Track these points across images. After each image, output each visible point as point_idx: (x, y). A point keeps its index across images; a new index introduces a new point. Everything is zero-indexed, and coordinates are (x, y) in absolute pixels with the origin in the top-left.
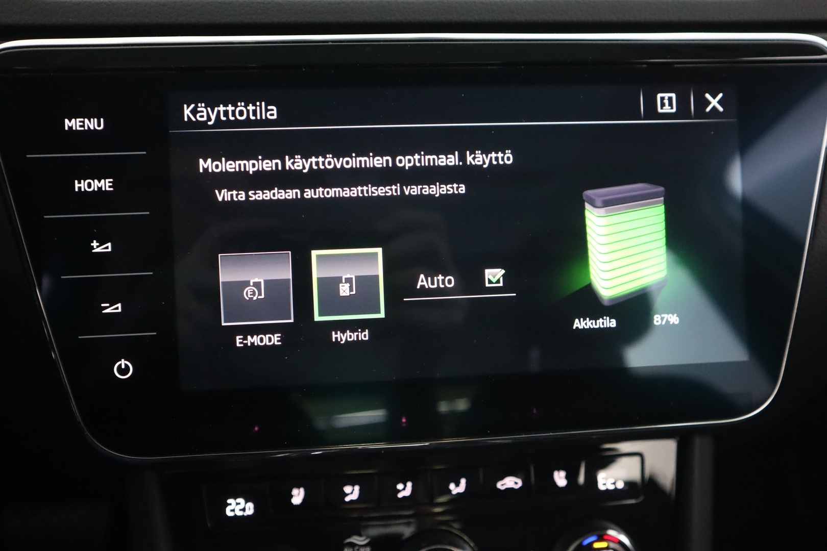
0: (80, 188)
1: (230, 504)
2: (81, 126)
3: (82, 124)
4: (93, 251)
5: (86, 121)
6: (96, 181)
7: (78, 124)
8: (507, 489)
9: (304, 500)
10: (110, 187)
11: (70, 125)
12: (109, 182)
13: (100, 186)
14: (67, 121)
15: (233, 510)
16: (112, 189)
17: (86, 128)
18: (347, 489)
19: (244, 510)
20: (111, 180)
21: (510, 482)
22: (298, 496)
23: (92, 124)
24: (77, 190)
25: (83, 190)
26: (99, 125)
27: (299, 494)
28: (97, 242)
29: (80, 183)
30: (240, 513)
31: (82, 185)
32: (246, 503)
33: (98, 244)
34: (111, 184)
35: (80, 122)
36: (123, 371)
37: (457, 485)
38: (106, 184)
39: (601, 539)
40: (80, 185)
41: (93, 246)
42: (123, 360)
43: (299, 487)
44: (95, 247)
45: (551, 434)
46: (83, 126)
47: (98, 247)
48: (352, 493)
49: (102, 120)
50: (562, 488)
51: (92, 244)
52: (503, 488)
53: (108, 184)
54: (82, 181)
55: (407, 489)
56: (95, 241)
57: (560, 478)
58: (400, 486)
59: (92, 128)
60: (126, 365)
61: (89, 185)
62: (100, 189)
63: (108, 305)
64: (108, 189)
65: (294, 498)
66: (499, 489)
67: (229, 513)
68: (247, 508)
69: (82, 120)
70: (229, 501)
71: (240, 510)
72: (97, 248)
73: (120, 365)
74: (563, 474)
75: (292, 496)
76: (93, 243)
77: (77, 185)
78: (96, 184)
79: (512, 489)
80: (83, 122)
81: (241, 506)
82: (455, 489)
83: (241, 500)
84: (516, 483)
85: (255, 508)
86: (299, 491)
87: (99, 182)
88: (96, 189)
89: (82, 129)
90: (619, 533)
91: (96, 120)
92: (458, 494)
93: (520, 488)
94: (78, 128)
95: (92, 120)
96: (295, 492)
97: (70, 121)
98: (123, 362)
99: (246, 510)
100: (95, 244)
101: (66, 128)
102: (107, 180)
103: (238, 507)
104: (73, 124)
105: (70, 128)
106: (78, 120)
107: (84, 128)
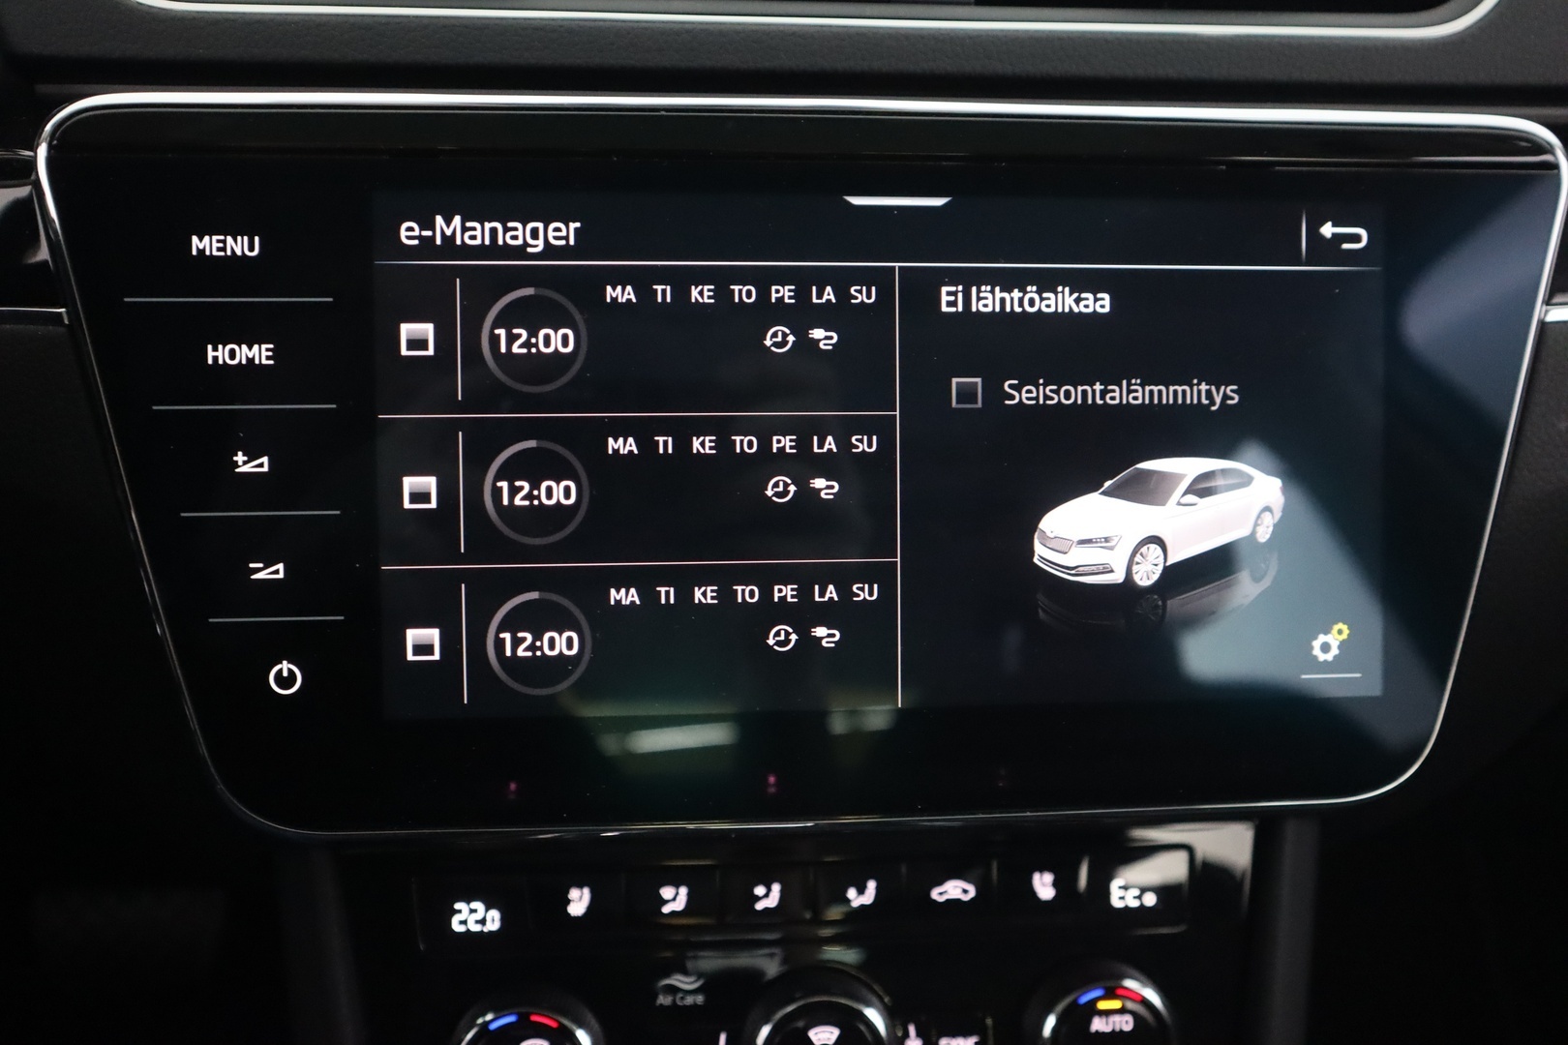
0: (215, 358)
1: (460, 911)
2: (219, 249)
3: (221, 245)
4: (237, 470)
5: (229, 239)
6: (244, 347)
7: (215, 245)
8: (948, 900)
9: (590, 908)
10: (268, 358)
11: (201, 247)
12: (268, 350)
13: (250, 356)
14: (195, 239)
15: (464, 922)
16: (271, 362)
17: (229, 253)
18: (667, 892)
19: (483, 922)
20: (271, 346)
21: (955, 890)
22: (579, 902)
23: (238, 246)
24: (210, 361)
25: (221, 362)
26: (251, 249)
27: (581, 898)
28: (244, 455)
29: (215, 349)
30: (476, 928)
31: (219, 354)
32: (487, 910)
33: (245, 458)
34: (270, 354)
35: (218, 241)
36: (285, 682)
37: (861, 891)
38: (261, 353)
39: (1110, 994)
40: (215, 354)
41: (237, 462)
42: (285, 662)
43: (580, 886)
44: (240, 463)
45: (1028, 814)
46: (224, 249)
47: (245, 463)
48: (674, 899)
49: (257, 239)
50: (1046, 902)
51: (235, 458)
52: (941, 899)
53: (264, 354)
54: (220, 347)
55: (772, 895)
56: (240, 453)
57: (1044, 885)
58: (760, 891)
59: (239, 252)
60: (290, 671)
61: (232, 354)
62: (251, 361)
63: (261, 565)
64: (264, 362)
65: (572, 904)
66: (935, 901)
67: (457, 927)
68: (489, 918)
69: (222, 237)
70: (458, 906)
71: (477, 922)
72: (244, 465)
73: (280, 671)
74: (1048, 878)
75: (568, 902)
76: (237, 455)
77: (211, 354)
78: (244, 353)
79: (958, 901)
80: (224, 242)
81: (479, 916)
82: (856, 898)
83: (478, 905)
84: (965, 891)
85: (503, 920)
86: (582, 893)
87: (250, 349)
88: (244, 362)
89: (222, 254)
90: (1144, 985)
91: (246, 238)
92: (863, 906)
93: (972, 899)
94: (215, 253)
95: (239, 238)
96: (574, 893)
97: (201, 240)
98: (285, 666)
99: (487, 923)
100: (240, 458)
101: (194, 252)
102: (264, 347)
103: (473, 917)
104: (205, 244)
105: (201, 252)
106: (215, 238)
107: (225, 252)
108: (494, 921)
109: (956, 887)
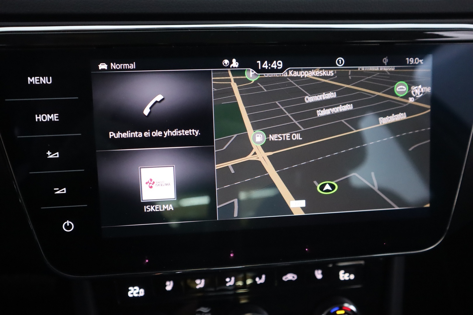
0: (38, 119)
1: (131, 290)
3: (38, 80)
4: (48, 157)
5: (41, 78)
6: (48, 115)
8: (288, 280)
9: (173, 288)
10: (57, 119)
11: (31, 81)
12: (56, 116)
13: (51, 118)
14: (29, 78)
15: (132, 294)
19: (138, 293)
20: (58, 114)
21: (290, 277)
22: (169, 286)
23: (44, 80)
25: (40, 120)
26: (49, 81)
29: (38, 116)
30: (136, 295)
31: (40, 118)
32: (140, 289)
33: (51, 153)
35: (37, 79)
36: (68, 228)
37: (260, 278)
38: (54, 117)
39: (341, 309)
40: (38, 118)
42: (68, 221)
43: (170, 280)
46: (39, 81)
48: (200, 283)
49: (51, 78)
50: (320, 280)
51: (47, 153)
52: (286, 280)
54: (40, 115)
55: (231, 281)
56: (49, 151)
57: (318, 274)
58: (228, 280)
59: (45, 83)
60: (70, 224)
61: (44, 118)
62: (51, 120)
63: (58, 189)
64: (55, 120)
66: (284, 281)
67: (130, 295)
70: (130, 288)
72: (50, 155)
73: (66, 224)
77: (37, 118)
78: (48, 117)
79: (291, 280)
80: (39, 79)
81: (137, 291)
82: (259, 281)
83: (137, 288)
84: (294, 277)
85: (145, 292)
87: (50, 116)
88: (48, 120)
89: (39, 83)
91: (47, 77)
92: (261, 284)
93: (296, 280)
94: (36, 83)
95: (44, 78)
96: (168, 283)
97: (31, 79)
99: (140, 293)
100: (49, 153)
101: (29, 83)
103: (135, 292)
104: (33, 80)
105: (31, 83)
106: (36, 78)
107: (40, 82)
108: (142, 293)
109: (291, 276)
